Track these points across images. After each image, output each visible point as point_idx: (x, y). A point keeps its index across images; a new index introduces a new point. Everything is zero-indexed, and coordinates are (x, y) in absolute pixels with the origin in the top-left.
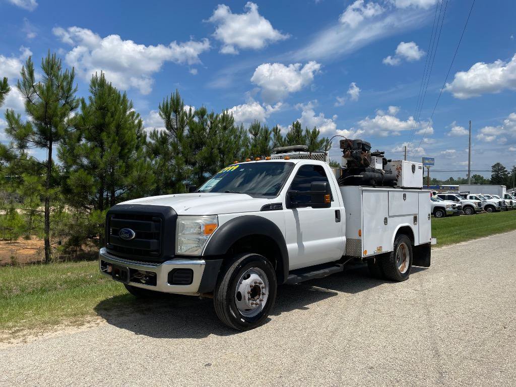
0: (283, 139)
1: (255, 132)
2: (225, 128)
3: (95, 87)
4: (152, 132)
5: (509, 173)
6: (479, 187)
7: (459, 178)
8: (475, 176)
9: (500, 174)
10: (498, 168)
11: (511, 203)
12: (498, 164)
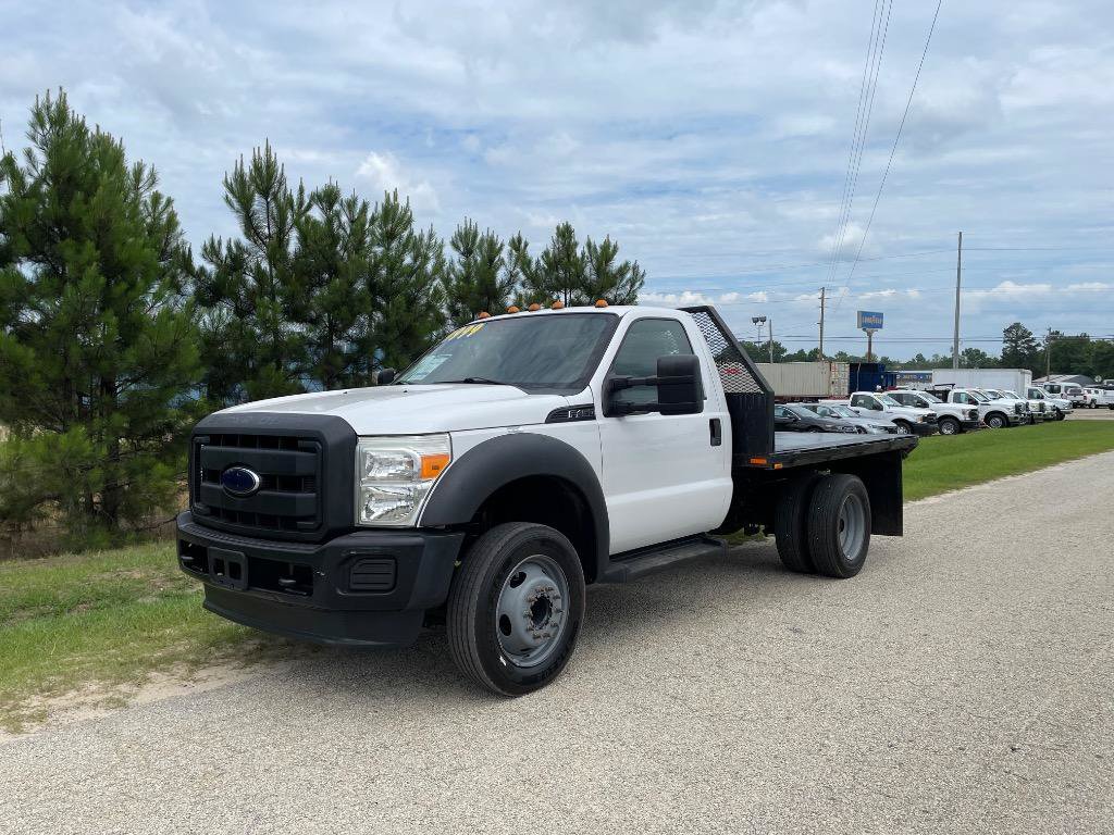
0: (533, 266)
1: (466, 248)
2: (390, 236)
3: (42, 126)
4: (208, 244)
5: (1039, 345)
6: (977, 373)
7: (936, 356)
8: (968, 352)
9: (1022, 347)
10: (1016, 334)
11: (1042, 407)
12: (1017, 326)
